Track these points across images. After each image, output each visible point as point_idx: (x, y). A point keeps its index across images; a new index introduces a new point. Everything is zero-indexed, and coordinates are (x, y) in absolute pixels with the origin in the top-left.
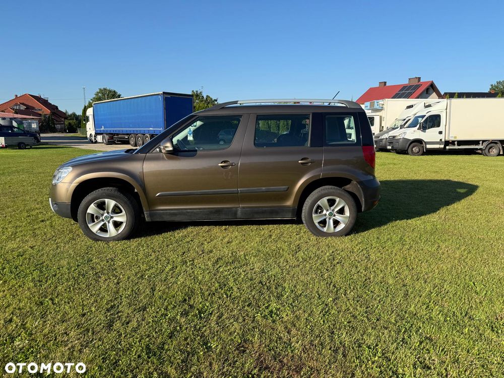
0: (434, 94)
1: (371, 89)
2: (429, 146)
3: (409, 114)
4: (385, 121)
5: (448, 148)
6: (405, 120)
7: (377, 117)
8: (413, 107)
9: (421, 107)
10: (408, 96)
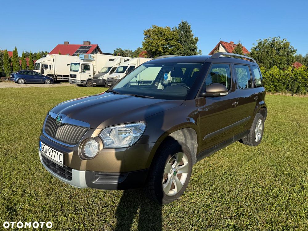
0: (99, 52)
1: (59, 45)
2: (131, 84)
3: (113, 65)
4: (96, 68)
5: (140, 85)
6: (111, 68)
7: (91, 64)
8: (114, 60)
9: (119, 61)
10: (85, 52)
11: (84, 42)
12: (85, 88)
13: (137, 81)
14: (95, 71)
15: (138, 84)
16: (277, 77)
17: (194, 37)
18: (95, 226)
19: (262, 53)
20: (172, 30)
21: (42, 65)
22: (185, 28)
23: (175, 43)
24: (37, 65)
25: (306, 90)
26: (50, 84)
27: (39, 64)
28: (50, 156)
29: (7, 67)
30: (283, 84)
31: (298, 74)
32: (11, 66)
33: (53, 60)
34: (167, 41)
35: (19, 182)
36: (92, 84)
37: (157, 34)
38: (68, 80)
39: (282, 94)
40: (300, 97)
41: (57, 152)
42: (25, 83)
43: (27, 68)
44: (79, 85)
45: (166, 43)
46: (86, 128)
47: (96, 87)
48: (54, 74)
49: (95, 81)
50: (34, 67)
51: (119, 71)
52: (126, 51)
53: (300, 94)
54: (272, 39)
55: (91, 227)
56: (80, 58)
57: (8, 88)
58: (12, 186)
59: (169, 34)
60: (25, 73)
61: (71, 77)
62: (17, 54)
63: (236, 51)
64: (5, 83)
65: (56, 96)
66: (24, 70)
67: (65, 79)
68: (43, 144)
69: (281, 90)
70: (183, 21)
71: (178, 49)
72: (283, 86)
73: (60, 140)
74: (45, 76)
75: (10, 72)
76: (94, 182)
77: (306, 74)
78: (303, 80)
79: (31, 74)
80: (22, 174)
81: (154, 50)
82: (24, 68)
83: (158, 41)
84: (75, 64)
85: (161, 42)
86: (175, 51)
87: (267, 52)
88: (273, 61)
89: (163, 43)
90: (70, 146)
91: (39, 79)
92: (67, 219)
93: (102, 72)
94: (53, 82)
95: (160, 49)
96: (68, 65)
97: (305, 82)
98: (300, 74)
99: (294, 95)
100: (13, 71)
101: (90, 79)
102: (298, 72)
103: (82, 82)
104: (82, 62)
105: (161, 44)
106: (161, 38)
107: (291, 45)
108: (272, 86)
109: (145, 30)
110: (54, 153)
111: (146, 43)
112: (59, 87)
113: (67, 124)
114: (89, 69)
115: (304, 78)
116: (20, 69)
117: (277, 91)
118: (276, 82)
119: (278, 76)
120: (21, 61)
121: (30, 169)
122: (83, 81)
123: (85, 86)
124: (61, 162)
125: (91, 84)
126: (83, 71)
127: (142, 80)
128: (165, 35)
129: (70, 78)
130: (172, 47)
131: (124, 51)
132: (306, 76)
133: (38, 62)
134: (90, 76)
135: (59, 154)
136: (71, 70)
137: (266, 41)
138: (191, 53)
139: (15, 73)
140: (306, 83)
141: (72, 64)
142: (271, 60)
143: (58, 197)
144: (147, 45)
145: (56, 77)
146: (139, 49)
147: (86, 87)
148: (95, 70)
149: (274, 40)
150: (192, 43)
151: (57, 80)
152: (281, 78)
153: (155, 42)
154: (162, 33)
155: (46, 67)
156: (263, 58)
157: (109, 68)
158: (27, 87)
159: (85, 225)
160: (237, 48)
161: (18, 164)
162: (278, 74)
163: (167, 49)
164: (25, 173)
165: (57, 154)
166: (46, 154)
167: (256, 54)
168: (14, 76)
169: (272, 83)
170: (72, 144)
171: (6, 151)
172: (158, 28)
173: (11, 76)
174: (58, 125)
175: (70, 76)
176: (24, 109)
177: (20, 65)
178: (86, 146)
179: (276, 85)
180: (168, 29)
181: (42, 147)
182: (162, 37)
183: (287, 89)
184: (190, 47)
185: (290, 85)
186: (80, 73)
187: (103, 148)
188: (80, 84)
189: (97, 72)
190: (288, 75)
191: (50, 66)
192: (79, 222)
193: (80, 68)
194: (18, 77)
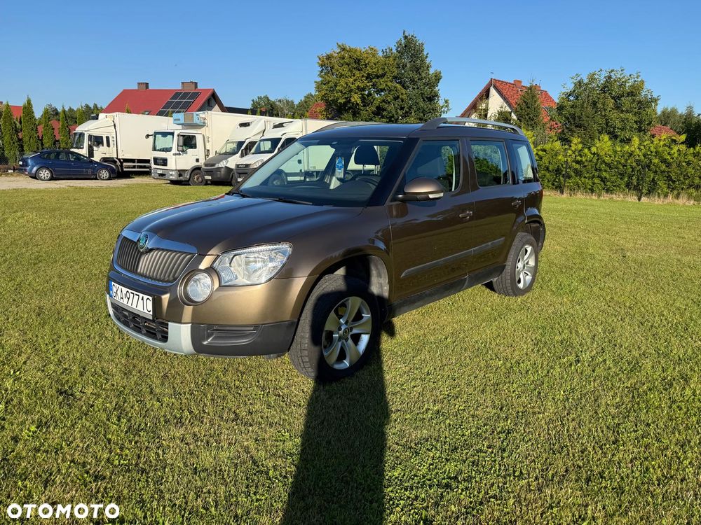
0: (217, 107)
1: (125, 92)
2: (290, 179)
3: (248, 135)
4: (210, 143)
5: (308, 180)
6: (245, 142)
7: (199, 136)
8: (251, 126)
9: (261, 127)
10: (186, 107)
11: (183, 83)
12: (187, 187)
13: (303, 171)
14: (208, 150)
15: (305, 178)
16: (607, 159)
17: (432, 71)
18: (209, 413)
19: (582, 107)
20: (380, 54)
21: (90, 137)
22: (410, 50)
23: (389, 84)
24: (77, 137)
25: (669, 188)
26: (109, 179)
27: (82, 135)
28: (129, 304)
29: (10, 143)
30: (621, 174)
31: (652, 152)
32: (20, 140)
33: (115, 126)
34: (371, 79)
35: (71, 356)
36: (203, 179)
37: (348, 65)
38: (148, 170)
39: (618, 197)
40: (656, 203)
41: (141, 295)
42: (52, 179)
43: (54, 144)
44: (173, 182)
45: (368, 84)
46: (191, 254)
47: (211, 185)
48: (117, 158)
49: (209, 172)
50: (70, 141)
51: (262, 149)
52: (280, 101)
53: (656, 197)
54: (606, 75)
55: (202, 415)
56: (175, 120)
57: (16, 190)
58: (61, 362)
59: (375, 64)
60: (52, 156)
61: (155, 164)
62: (33, 112)
63: (525, 102)
64: (8, 179)
65: (125, 205)
66: (49, 150)
67: (141, 167)
68: (115, 284)
69: (615, 188)
70: (407, 34)
71: (396, 98)
72: (621, 179)
73: (145, 277)
74: (97, 163)
75: (17, 153)
76: (205, 343)
77: (669, 154)
78: (663, 167)
79: (65, 159)
80: (75, 345)
81: (341, 101)
82: (48, 143)
83: (351, 80)
84: (165, 134)
85: (357, 83)
86: (389, 103)
87: (594, 103)
88: (607, 124)
89: (362, 86)
90: (164, 284)
91: (84, 169)
92: (162, 405)
93: (223, 151)
94: (114, 175)
95: (356, 98)
96: (148, 136)
97: (667, 169)
98: (656, 153)
99: (644, 199)
100: (23, 150)
101: (198, 168)
102: (652, 149)
103: (180, 175)
104: (178, 130)
105: (358, 88)
106: (357, 72)
107: (647, 86)
108: (597, 181)
109: (320, 55)
110: (136, 297)
111: (325, 84)
112: (129, 187)
113: (158, 249)
114: (194, 146)
115: (664, 161)
116: (40, 148)
117: (607, 191)
118: (605, 171)
119: (610, 157)
120: (41, 128)
121: (89, 336)
122: (181, 172)
123: (186, 183)
124: (149, 312)
125: (200, 179)
126: (183, 151)
127: (312, 169)
128: (366, 65)
129: (153, 166)
130: (383, 94)
131: (274, 102)
132: (668, 157)
133: (79, 129)
134: (197, 160)
135: (145, 299)
136: (154, 149)
137: (592, 78)
138: (425, 107)
139: (29, 155)
140: (668, 172)
141: (156, 133)
142: (602, 121)
143: (143, 376)
144: (327, 90)
145: (121, 163)
146: (309, 96)
147: (189, 185)
148: (207, 148)
149: (610, 77)
150: (428, 85)
151: (125, 170)
152: (616, 161)
153: (343, 82)
154: (359, 60)
155: (98, 141)
156: (584, 118)
157: (240, 144)
158: (57, 186)
159: (191, 412)
160: (528, 94)
161: (65, 329)
162: (610, 153)
163: (370, 98)
164: (80, 343)
165: (142, 299)
166: (122, 301)
167: (570, 109)
168: (27, 162)
169: (597, 174)
170: (168, 281)
171: (39, 308)
172: (351, 50)
173: (21, 163)
174: (141, 250)
175: (152, 161)
176: (60, 233)
177: (38, 137)
178: (192, 283)
179: (606, 178)
180: (373, 52)
181: (115, 290)
182: (359, 70)
183: (628, 185)
184: (422, 94)
185: (634, 178)
186: (175, 154)
187: (219, 286)
188: (176, 179)
189: (212, 153)
190: (631, 154)
191: (108, 138)
192: (181, 408)
193: (174, 143)
194: (37, 164)
